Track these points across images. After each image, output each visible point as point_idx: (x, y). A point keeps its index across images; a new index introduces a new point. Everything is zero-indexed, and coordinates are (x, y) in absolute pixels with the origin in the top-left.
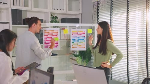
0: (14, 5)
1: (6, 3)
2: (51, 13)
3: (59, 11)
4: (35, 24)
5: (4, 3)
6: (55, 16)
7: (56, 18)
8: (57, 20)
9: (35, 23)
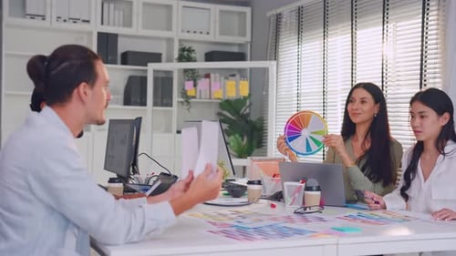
0: (102, 23)
1: (88, 21)
2: (180, 41)
3: (197, 37)
4: (87, 86)
5: (84, 21)
6: (187, 48)
7: (190, 50)
8: (193, 55)
9: (87, 83)
